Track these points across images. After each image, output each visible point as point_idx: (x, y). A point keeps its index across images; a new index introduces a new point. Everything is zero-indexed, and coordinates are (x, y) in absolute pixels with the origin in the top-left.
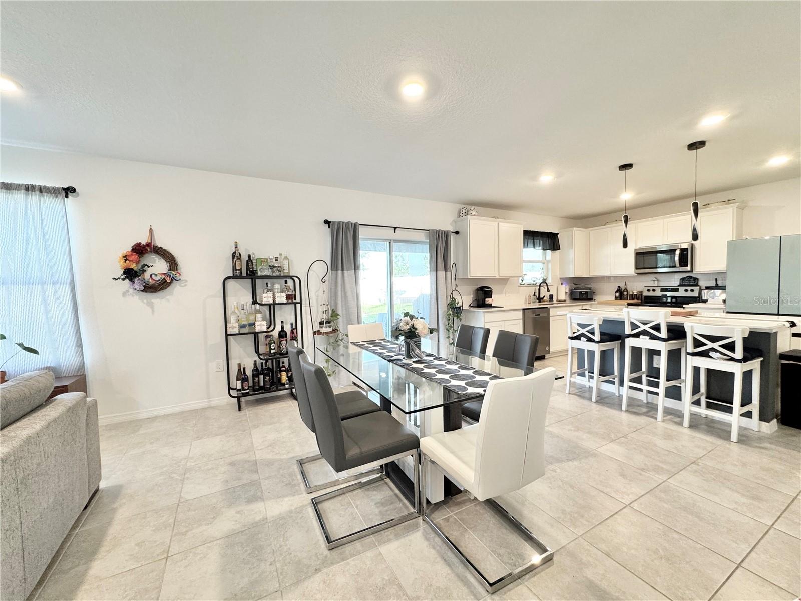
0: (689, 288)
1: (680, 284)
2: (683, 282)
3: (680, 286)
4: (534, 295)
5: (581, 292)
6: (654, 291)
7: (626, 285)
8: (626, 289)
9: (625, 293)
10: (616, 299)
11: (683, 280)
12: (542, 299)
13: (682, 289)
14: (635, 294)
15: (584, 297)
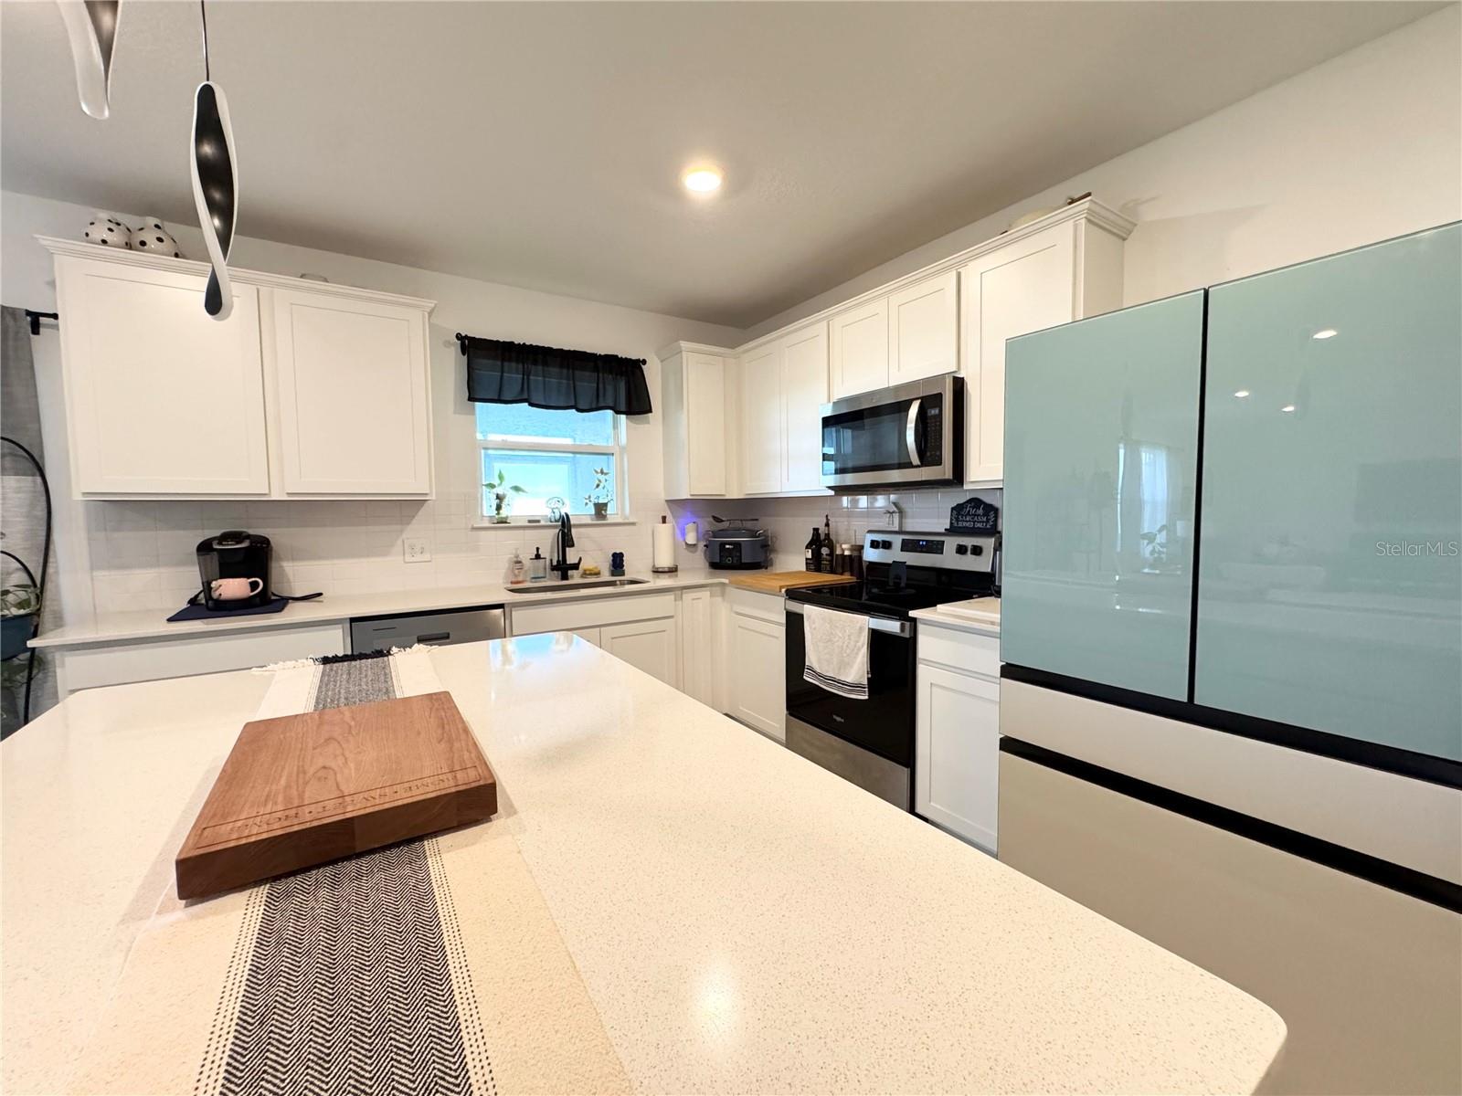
0: (969, 542)
1: (951, 523)
2: (957, 520)
3: (952, 531)
4: (538, 557)
5: (723, 544)
6: (887, 545)
7: (827, 525)
8: (828, 535)
9: (825, 551)
10: (808, 569)
11: (958, 510)
12: (576, 566)
13: (951, 543)
14: (847, 553)
15: (729, 561)
